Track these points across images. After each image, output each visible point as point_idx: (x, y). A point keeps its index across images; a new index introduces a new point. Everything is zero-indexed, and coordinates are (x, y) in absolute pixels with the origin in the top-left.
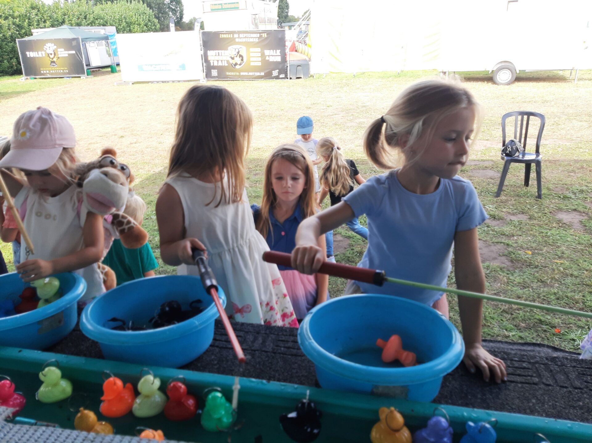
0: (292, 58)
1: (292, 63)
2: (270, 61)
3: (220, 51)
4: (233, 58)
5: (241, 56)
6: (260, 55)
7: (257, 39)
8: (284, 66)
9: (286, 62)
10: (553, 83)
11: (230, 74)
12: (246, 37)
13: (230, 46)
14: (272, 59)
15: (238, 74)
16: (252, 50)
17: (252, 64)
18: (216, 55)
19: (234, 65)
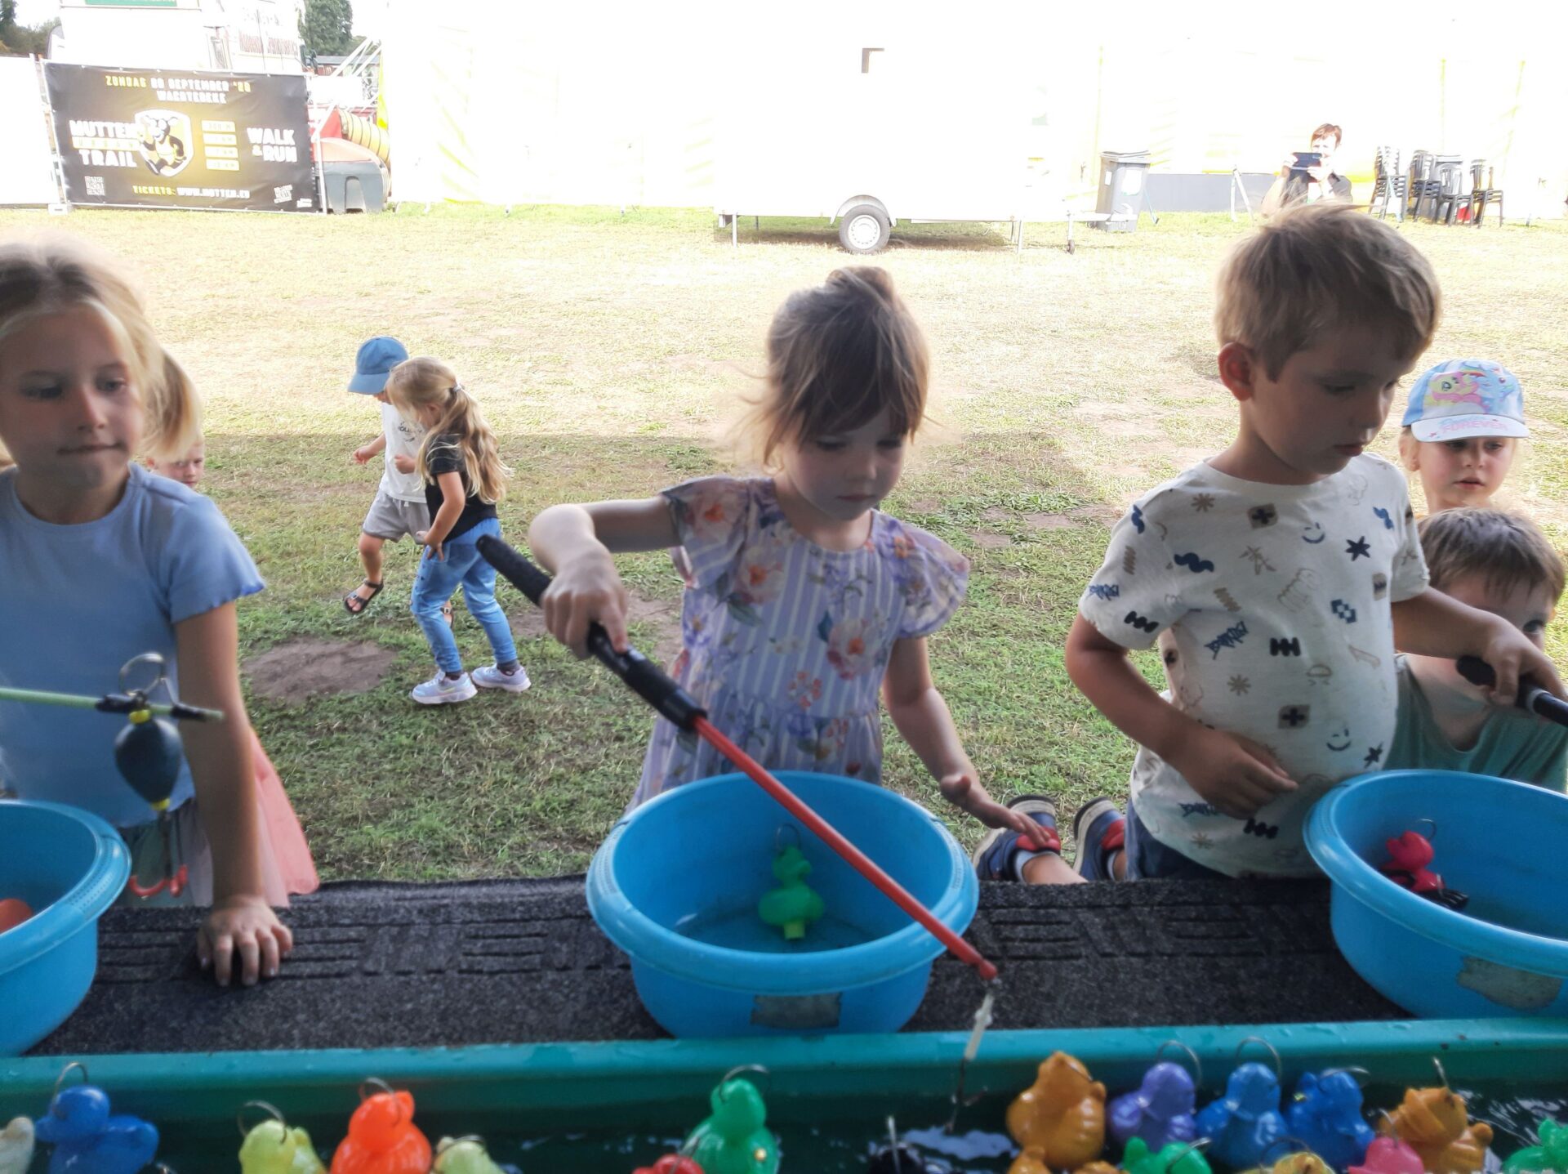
0: (330, 155)
1: (331, 169)
2: (266, 159)
3: (110, 125)
4: (151, 147)
5: (174, 141)
6: (233, 140)
7: (222, 96)
8: (308, 175)
9: (314, 164)
10: (973, 253)
11: (143, 190)
12: (188, 89)
13: (139, 109)
14: (270, 155)
15: (169, 191)
16: (207, 125)
17: (211, 165)
18: (97, 135)
19: (156, 166)
